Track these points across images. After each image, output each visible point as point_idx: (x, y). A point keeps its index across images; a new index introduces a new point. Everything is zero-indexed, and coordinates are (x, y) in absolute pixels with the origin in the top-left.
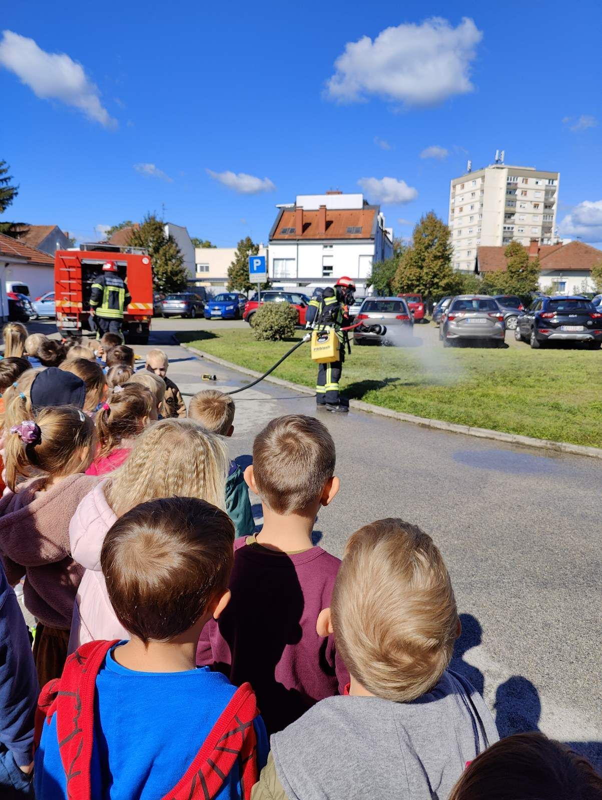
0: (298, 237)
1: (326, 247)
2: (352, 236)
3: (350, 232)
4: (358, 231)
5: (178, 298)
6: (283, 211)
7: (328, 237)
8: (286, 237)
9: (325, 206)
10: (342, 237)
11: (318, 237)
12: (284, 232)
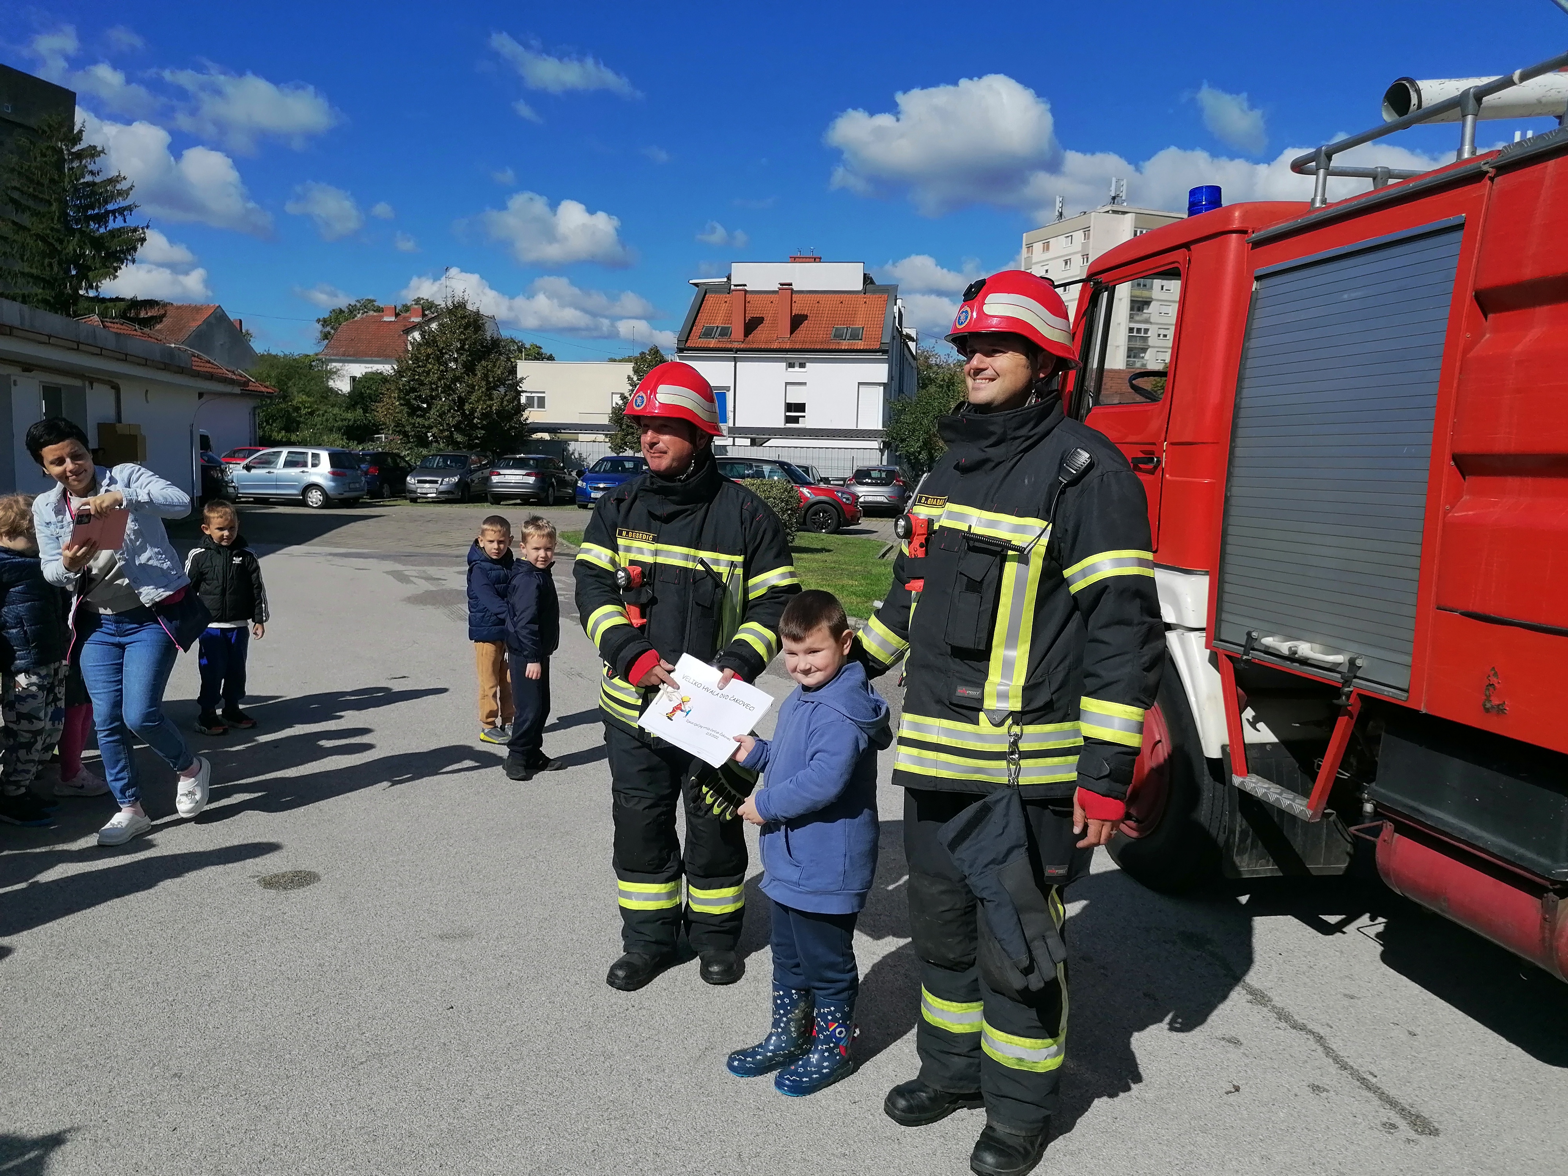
0: (736, 345)
1: (791, 365)
2: (845, 345)
3: (839, 336)
4: (855, 336)
5: (519, 464)
6: (705, 291)
7: (798, 346)
8: (713, 343)
9: (791, 284)
10: (825, 347)
11: (775, 346)
12: (708, 333)
